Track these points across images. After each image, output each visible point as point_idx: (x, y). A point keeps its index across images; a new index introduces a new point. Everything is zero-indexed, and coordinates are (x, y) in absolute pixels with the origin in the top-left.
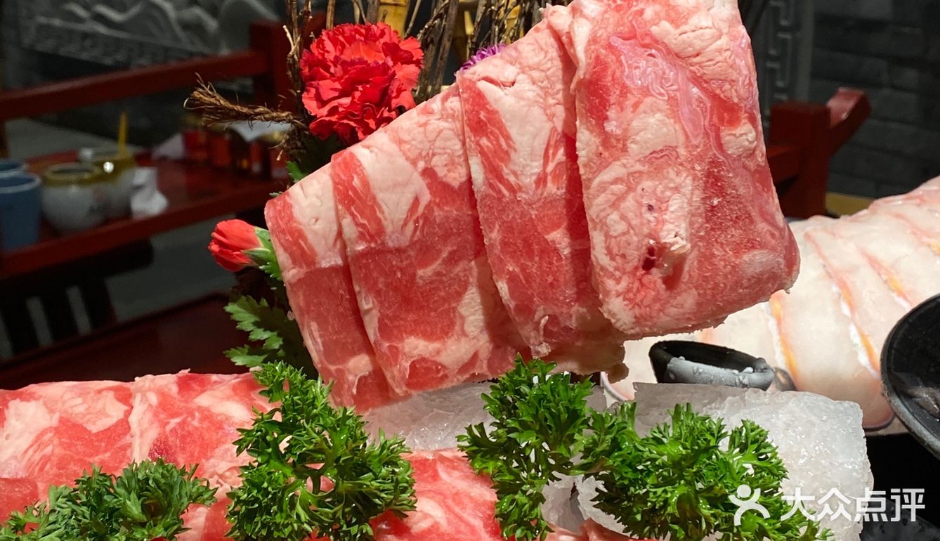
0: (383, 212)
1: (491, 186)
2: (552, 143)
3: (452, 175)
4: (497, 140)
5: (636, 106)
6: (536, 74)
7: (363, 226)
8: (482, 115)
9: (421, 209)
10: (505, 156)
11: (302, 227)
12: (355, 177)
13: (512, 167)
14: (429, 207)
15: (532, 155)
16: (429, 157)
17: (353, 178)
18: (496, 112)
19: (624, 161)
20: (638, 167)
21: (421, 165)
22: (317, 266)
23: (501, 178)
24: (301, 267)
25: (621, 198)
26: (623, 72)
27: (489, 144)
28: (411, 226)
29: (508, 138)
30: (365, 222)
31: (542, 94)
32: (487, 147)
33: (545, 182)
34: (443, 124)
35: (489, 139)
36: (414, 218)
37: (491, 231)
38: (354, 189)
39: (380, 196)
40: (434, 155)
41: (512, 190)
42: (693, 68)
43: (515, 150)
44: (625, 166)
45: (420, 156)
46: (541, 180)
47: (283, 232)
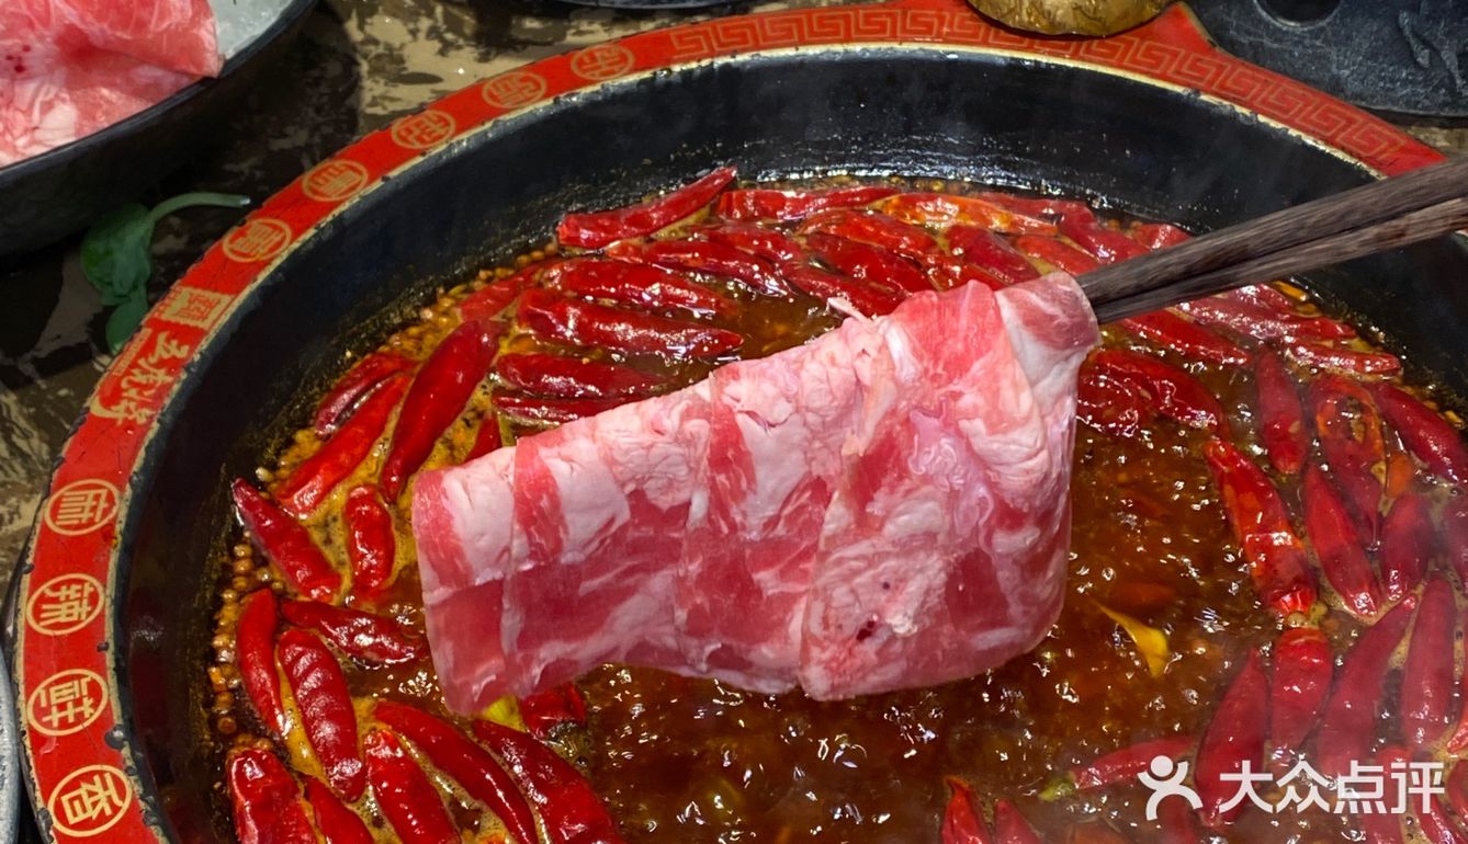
0: (566, 532)
1: (710, 521)
2: (801, 487)
3: (664, 498)
4: (738, 480)
5: (908, 492)
6: (811, 418)
7: (539, 546)
8: (730, 454)
9: (614, 529)
10: (738, 495)
11: (462, 544)
12: (545, 497)
13: (743, 506)
14: (624, 528)
15: (771, 498)
16: (643, 480)
17: (542, 498)
18: (748, 453)
19: (875, 541)
20: (889, 548)
21: (630, 487)
22: (470, 584)
23: (725, 514)
24: (450, 586)
25: (856, 573)
26: (910, 454)
27: (727, 483)
28: (596, 544)
29: (751, 480)
30: (543, 542)
31: (810, 436)
32: (723, 484)
33: (776, 524)
34: (675, 449)
35: (728, 478)
36: (602, 537)
37: (691, 561)
38: (540, 510)
39: (569, 518)
40: (650, 478)
41: (733, 527)
42: (989, 472)
43: (755, 493)
44: (874, 546)
45: (632, 479)
46: (772, 523)
47: (435, 547)
